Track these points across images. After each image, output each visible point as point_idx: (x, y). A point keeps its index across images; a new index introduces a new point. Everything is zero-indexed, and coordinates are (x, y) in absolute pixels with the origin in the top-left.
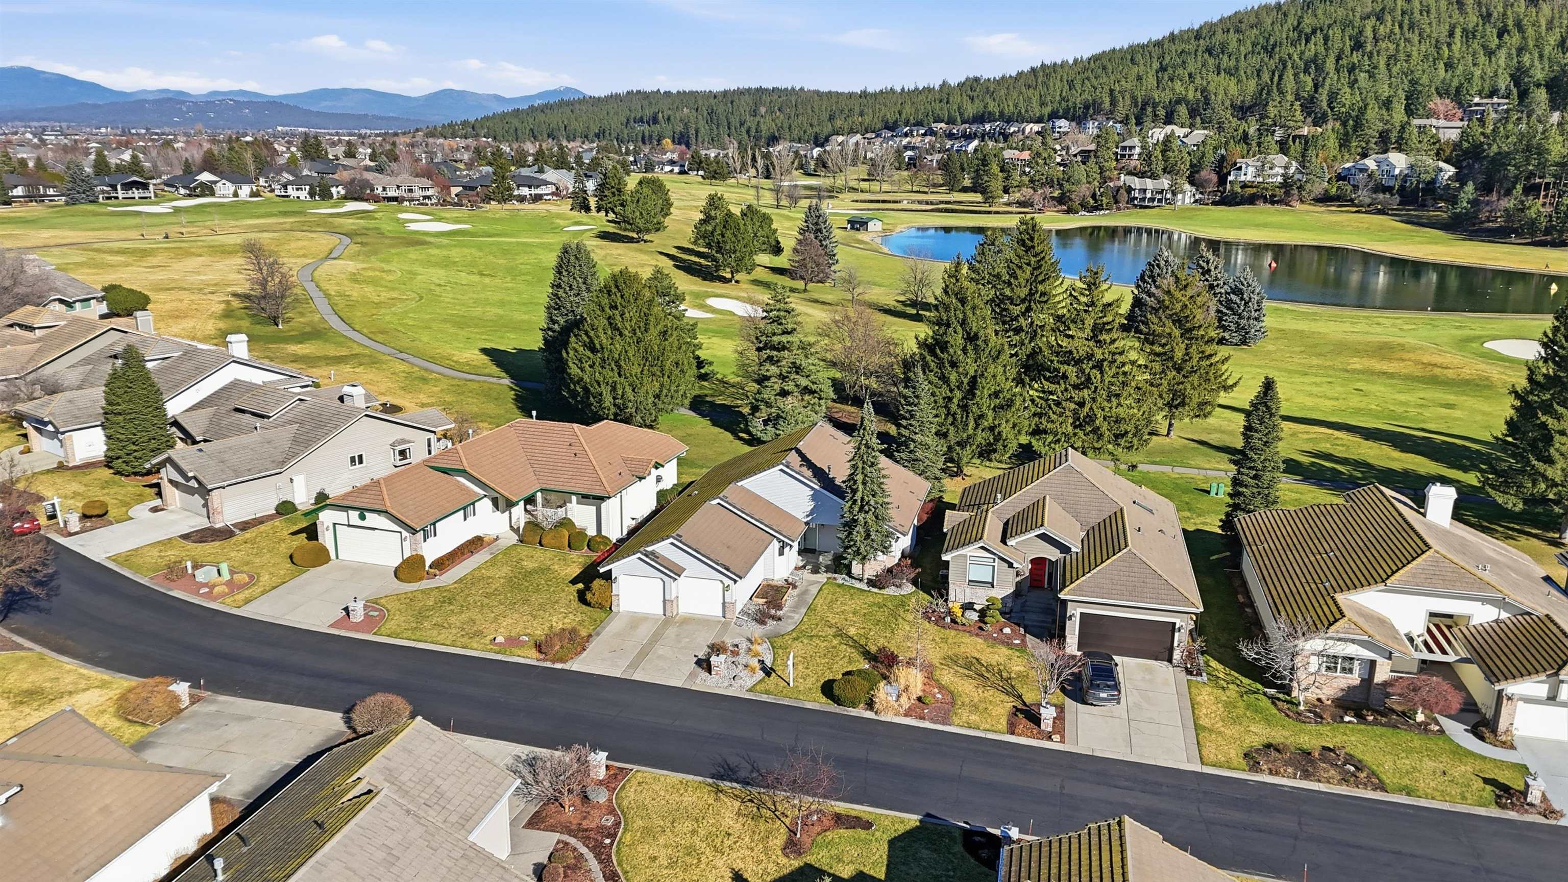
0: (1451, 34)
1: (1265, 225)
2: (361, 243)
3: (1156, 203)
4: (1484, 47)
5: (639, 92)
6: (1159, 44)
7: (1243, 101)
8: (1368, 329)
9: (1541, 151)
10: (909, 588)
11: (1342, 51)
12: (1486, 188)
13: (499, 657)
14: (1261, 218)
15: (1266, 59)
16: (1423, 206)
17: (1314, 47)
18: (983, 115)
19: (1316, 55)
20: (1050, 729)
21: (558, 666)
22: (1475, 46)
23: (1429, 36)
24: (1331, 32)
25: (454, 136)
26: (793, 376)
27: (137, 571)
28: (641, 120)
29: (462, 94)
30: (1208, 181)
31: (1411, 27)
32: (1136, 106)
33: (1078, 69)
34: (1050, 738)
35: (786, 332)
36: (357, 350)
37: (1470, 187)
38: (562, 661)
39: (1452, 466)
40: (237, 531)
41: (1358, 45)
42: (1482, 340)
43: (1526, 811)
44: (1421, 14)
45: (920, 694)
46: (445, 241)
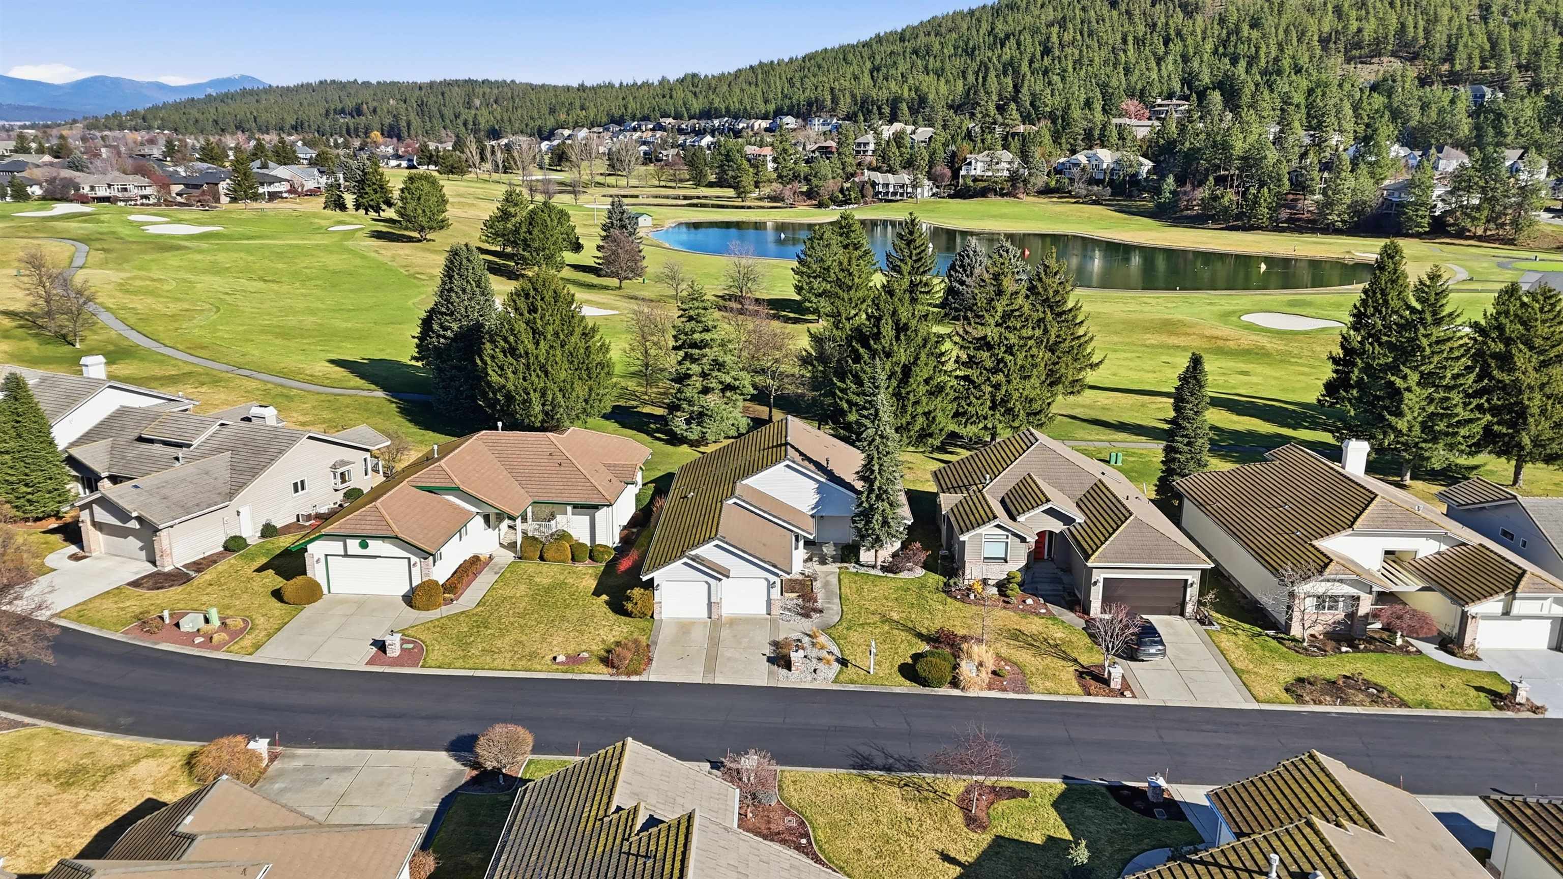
0: (1125, 41)
1: (1003, 216)
2: (103, 250)
3: (898, 197)
4: (1155, 54)
5: (333, 82)
6: (866, 45)
7: (953, 100)
8: (1139, 308)
9: (1226, 147)
10: (920, 572)
11: (1033, 55)
12: (1181, 181)
13: (569, 676)
14: (994, 210)
15: (969, 61)
16: (1130, 197)
17: (1009, 52)
18: (709, 111)
19: (1012, 58)
20: (1119, 687)
21: (635, 678)
22: (1147, 52)
23: (1106, 43)
24: (1022, 38)
25: (121, 127)
26: (715, 373)
27: (102, 625)
28: (342, 111)
29: (116, 82)
30: (943, 176)
31: (1090, 35)
32: (856, 104)
33: (795, 66)
34: (1122, 695)
35: (707, 330)
36: (187, 369)
37: (1170, 179)
38: (637, 673)
39: (1283, 425)
40: (193, 574)
41: (1047, 51)
42: (1240, 313)
43: (1519, 710)
44: (1098, 23)
45: (993, 668)
46: (204, 245)
